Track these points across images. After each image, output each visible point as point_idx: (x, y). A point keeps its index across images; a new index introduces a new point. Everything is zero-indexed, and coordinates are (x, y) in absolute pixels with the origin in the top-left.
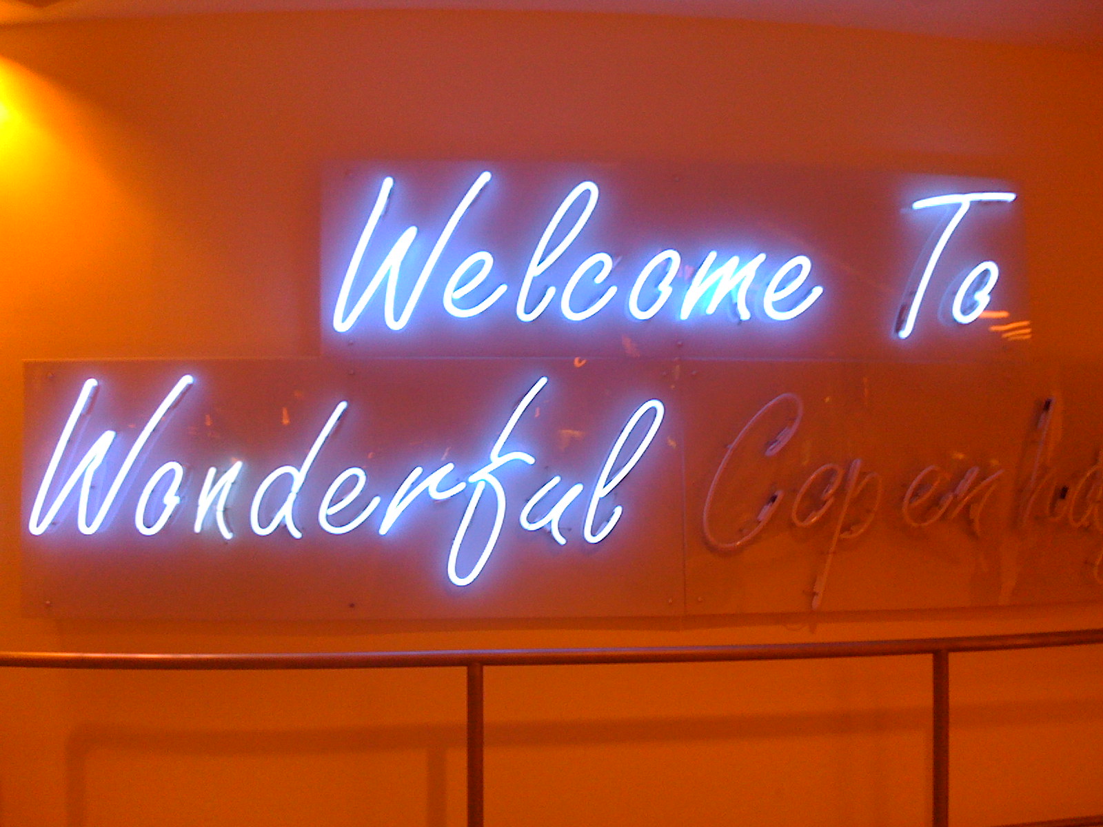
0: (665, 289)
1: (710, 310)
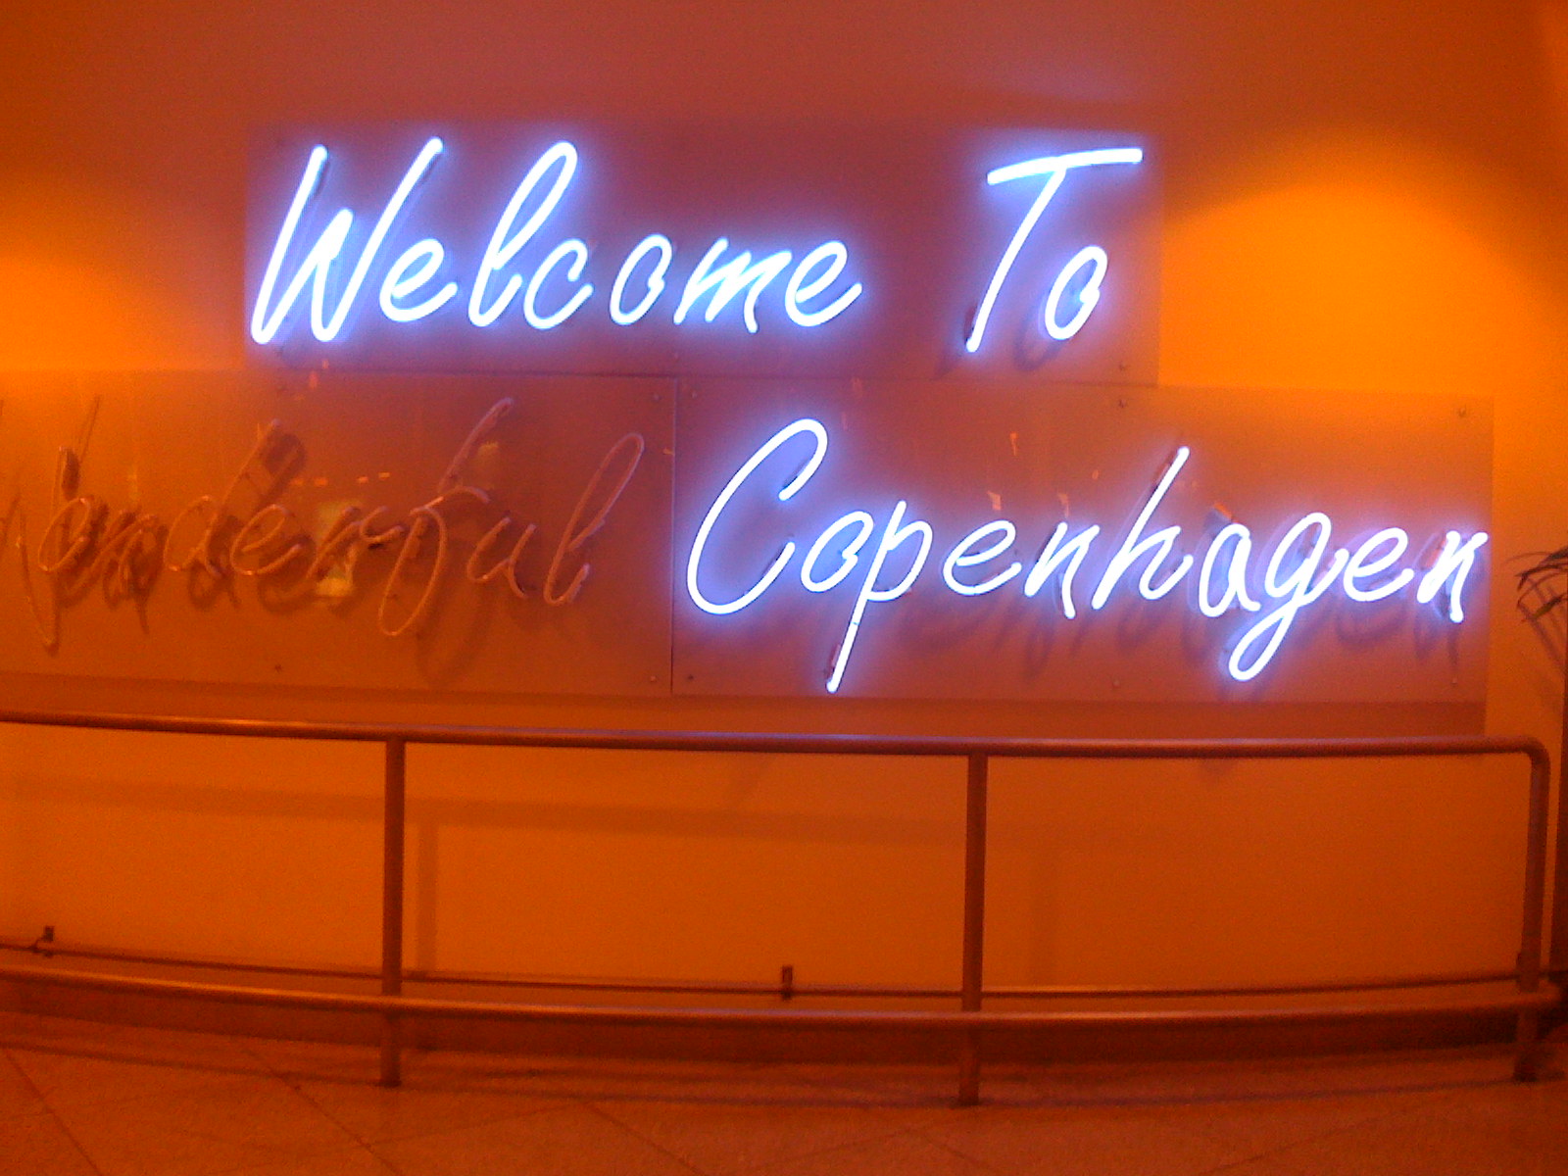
0: (656, 284)
1: (710, 316)
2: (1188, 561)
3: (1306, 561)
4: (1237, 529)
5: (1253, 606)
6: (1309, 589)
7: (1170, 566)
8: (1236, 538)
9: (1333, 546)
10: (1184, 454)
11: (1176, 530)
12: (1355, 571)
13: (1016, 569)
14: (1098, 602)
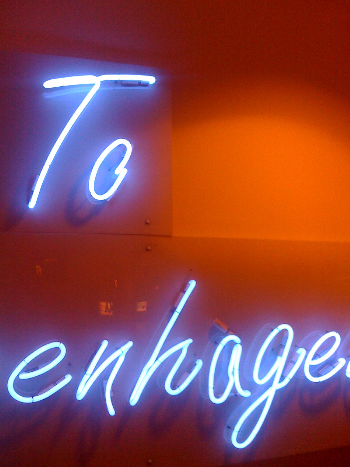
2: (200, 364)
3: (279, 358)
4: (232, 338)
5: (246, 394)
6: (282, 378)
7: (187, 368)
8: (232, 344)
9: (295, 346)
10: (193, 284)
11: (190, 341)
12: (309, 362)
13: (68, 378)
14: (134, 399)
